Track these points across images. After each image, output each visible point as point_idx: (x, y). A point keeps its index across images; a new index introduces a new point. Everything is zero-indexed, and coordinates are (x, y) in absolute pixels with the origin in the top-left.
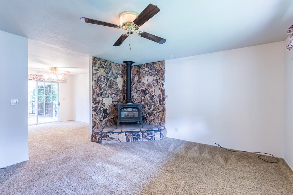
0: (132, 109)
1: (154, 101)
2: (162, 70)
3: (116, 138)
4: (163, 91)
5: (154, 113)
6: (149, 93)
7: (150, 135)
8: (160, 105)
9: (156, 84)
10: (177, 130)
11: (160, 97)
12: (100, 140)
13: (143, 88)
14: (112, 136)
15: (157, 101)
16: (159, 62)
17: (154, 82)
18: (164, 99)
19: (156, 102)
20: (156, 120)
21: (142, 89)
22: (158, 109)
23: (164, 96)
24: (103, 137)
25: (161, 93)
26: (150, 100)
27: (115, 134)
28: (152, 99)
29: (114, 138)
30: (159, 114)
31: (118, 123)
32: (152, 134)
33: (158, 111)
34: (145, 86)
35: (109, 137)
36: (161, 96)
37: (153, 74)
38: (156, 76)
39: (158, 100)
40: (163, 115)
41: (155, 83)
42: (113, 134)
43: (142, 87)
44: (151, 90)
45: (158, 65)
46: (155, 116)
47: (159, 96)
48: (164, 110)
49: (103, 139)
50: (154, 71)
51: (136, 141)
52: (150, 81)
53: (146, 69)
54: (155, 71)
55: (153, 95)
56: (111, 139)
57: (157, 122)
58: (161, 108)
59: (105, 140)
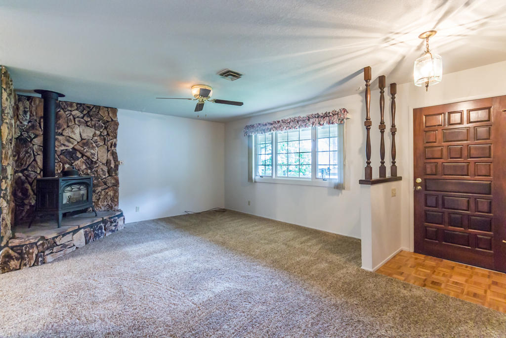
0: (78, 187)
1: (97, 171)
2: (113, 123)
3: (71, 243)
4: (114, 155)
5: (97, 191)
6: (82, 157)
7: (114, 224)
8: (109, 176)
9: (101, 143)
10: (137, 209)
11: (110, 164)
12: (41, 257)
13: (68, 146)
14: (63, 243)
15: (103, 170)
16: (107, 108)
17: (96, 138)
18: (116, 167)
19: (101, 173)
20: (101, 202)
21: (63, 148)
22: (105, 183)
23: (117, 163)
24: (48, 248)
25: (111, 158)
26: (86, 169)
27: (68, 235)
28: (91, 168)
29: (67, 243)
30: (107, 191)
31: (61, 216)
32: (115, 221)
33: (105, 186)
34: (73, 144)
35: (57, 245)
36: (113, 162)
37: (95, 124)
38: (102, 130)
39: (105, 169)
40: (116, 192)
41: (99, 140)
42: (65, 237)
43: (64, 145)
44: (92, 151)
45: (106, 112)
46: (99, 195)
47: (108, 163)
48: (117, 184)
49: (47, 252)
50: (97, 120)
51: (97, 239)
52: (88, 136)
53: (76, 113)
54: (99, 121)
55: (94, 160)
56: (61, 247)
57: (103, 205)
58: (110, 181)
59: (52, 253)
